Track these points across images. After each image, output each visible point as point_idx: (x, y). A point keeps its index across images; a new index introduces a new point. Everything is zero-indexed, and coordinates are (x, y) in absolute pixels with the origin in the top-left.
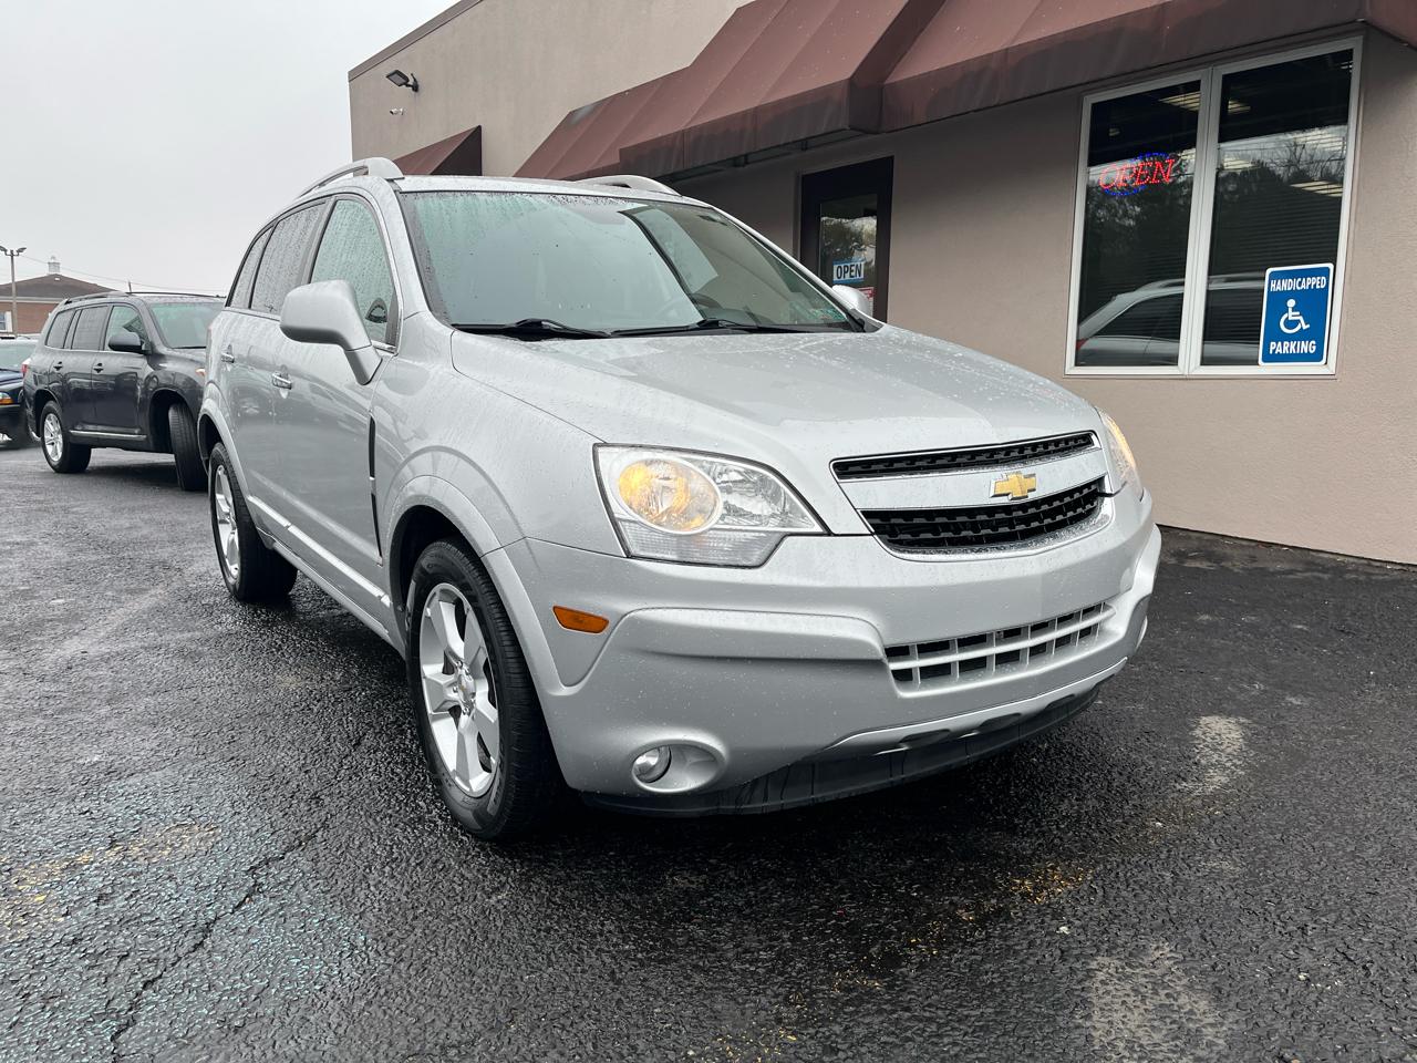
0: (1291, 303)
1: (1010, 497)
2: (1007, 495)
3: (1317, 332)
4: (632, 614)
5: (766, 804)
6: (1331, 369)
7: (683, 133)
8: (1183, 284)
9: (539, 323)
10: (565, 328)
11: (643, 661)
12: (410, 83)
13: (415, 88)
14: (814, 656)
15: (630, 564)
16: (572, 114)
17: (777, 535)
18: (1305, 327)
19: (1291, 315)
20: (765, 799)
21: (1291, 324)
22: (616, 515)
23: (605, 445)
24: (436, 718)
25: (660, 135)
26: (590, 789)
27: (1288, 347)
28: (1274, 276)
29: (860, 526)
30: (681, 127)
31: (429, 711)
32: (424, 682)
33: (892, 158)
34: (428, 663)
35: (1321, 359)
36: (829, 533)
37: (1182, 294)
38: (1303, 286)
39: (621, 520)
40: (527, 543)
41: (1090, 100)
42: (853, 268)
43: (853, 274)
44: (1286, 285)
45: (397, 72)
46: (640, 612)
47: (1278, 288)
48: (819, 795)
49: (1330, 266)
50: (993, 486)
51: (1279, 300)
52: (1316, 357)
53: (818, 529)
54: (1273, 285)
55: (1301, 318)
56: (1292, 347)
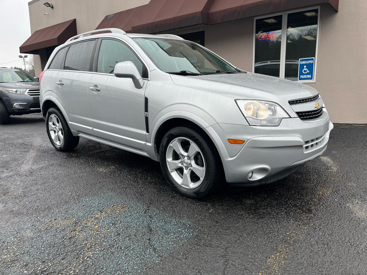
0: (305, 66)
1: (317, 108)
2: (316, 108)
3: (311, 73)
4: (252, 139)
5: (271, 181)
6: (315, 81)
7: (152, 23)
8: (280, 62)
9: (185, 72)
10: (193, 73)
11: (255, 150)
12: (51, 6)
13: (52, 7)
14: (291, 145)
15: (250, 127)
16: (107, 17)
17: (281, 118)
18: (308, 72)
19: (305, 69)
20: (271, 180)
21: (305, 71)
22: (245, 116)
23: (237, 100)
24: (172, 172)
25: (144, 23)
26: (233, 182)
27: (305, 76)
28: (301, 60)
29: (296, 116)
30: (151, 22)
31: (169, 170)
32: (167, 163)
33: (204, 31)
34: (168, 158)
35: (312, 79)
36: (291, 117)
37: (280, 64)
38: (308, 63)
39: (247, 117)
40: (219, 124)
41: (256, 19)
42: (194, 59)
43: (194, 61)
44: (304, 62)
45: (47, 3)
46: (254, 138)
47: (302, 63)
48: (279, 178)
49: (314, 58)
50: (314, 106)
51: (302, 66)
52: (311, 78)
53: (288, 117)
54: (301, 63)
55: (307, 70)
56: (306, 76)
